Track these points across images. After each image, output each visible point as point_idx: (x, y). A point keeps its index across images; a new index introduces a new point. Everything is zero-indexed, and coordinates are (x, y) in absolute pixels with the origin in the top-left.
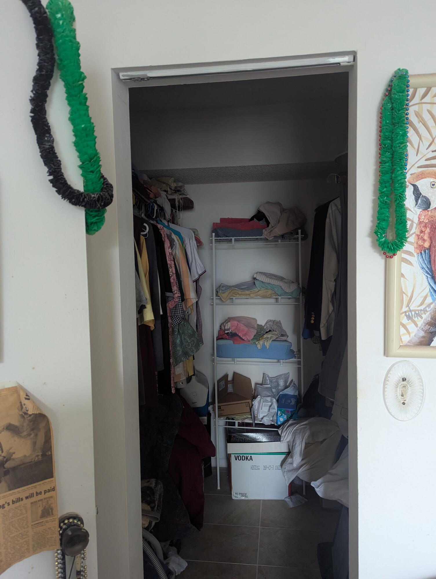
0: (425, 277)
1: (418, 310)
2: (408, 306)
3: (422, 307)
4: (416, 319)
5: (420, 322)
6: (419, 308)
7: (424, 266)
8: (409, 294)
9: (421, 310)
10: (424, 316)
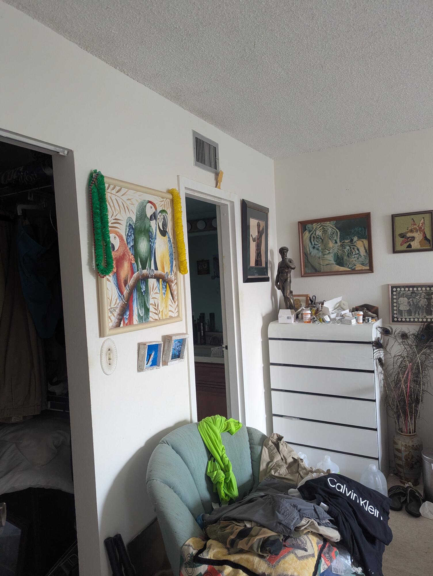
0: (116, 289)
1: (114, 308)
2: (110, 306)
3: (116, 306)
4: (114, 313)
5: (116, 314)
6: (114, 306)
7: (115, 283)
8: (110, 299)
9: (115, 307)
10: (117, 310)
